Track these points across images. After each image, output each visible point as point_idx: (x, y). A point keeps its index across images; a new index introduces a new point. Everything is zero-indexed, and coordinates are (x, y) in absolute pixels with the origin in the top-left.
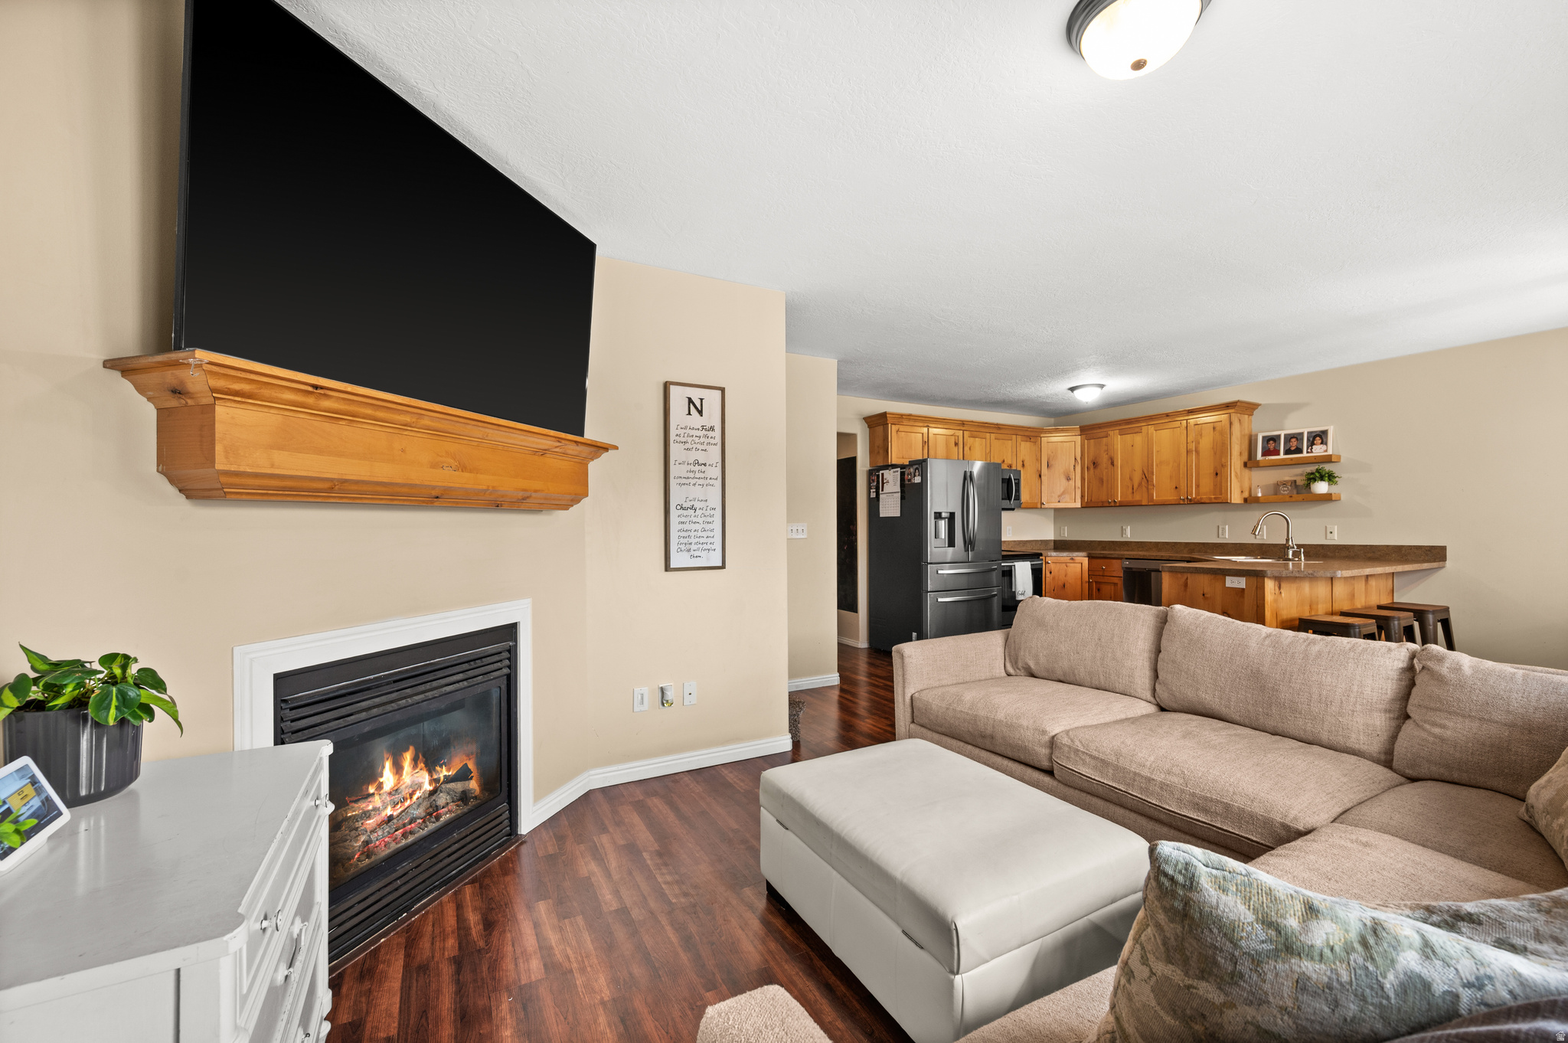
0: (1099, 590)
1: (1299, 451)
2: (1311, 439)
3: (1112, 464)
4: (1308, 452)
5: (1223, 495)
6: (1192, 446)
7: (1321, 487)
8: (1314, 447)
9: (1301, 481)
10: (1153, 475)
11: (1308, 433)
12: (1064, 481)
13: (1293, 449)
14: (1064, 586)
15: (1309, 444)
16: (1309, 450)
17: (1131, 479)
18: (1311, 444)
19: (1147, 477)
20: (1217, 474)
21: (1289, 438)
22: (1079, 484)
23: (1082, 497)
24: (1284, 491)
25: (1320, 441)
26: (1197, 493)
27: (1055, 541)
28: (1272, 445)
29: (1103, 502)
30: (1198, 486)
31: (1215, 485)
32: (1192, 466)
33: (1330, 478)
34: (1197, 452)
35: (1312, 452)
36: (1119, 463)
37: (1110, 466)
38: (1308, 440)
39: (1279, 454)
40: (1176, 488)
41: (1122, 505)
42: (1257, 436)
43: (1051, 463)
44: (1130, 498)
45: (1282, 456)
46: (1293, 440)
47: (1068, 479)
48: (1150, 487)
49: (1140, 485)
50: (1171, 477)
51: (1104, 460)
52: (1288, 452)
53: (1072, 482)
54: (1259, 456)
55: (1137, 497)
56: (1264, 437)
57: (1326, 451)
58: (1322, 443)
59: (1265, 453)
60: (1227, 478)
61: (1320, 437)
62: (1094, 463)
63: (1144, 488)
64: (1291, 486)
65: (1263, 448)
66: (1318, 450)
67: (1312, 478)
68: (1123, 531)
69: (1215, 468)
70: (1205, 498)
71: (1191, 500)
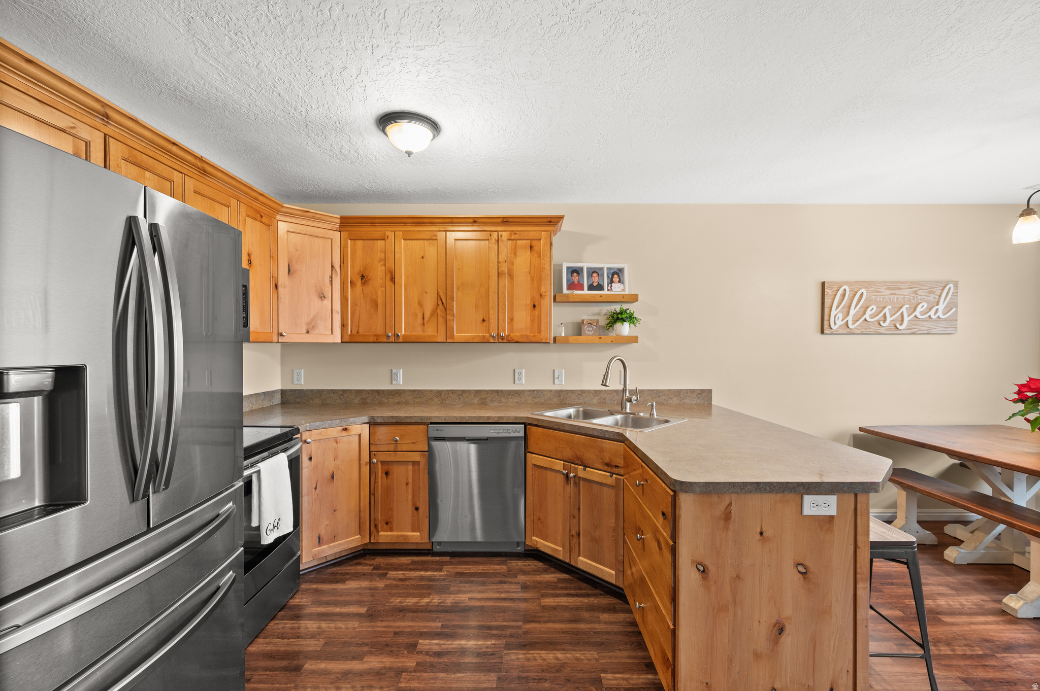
0: (387, 474)
1: (600, 287)
2: (610, 276)
3: (393, 279)
4: (608, 290)
5: (543, 333)
6: (505, 268)
7: (625, 329)
8: (613, 284)
9: (603, 321)
10: (454, 301)
11: (607, 269)
12: (316, 300)
13: (595, 284)
14: (332, 477)
15: (609, 281)
16: (609, 288)
17: (420, 304)
18: (611, 282)
19: (443, 304)
20: (534, 306)
21: (593, 272)
22: (337, 306)
23: (343, 326)
24: (589, 331)
25: (618, 279)
26: (511, 329)
27: (283, 392)
28: (575, 278)
29: (377, 336)
30: (511, 320)
31: (532, 320)
32: (504, 293)
33: (631, 318)
34: (511, 276)
35: (611, 290)
36: (402, 279)
37: (389, 283)
38: (608, 276)
39: (583, 289)
40: (484, 320)
41: (407, 341)
42: (561, 266)
43: (294, 267)
44: (418, 332)
45: (586, 291)
46: (595, 275)
47: (322, 297)
48: (448, 317)
49: (434, 313)
50: (477, 306)
51: (378, 274)
52: (591, 287)
53: (327, 302)
54: (565, 291)
55: (430, 331)
56: (568, 268)
57: (623, 290)
58: (619, 282)
59: (571, 286)
60: (548, 312)
61: (617, 274)
62: (363, 277)
63: (441, 320)
64: (596, 326)
65: (568, 280)
66: (617, 288)
67: (617, 318)
68: (392, 377)
69: (533, 298)
70: (516, 335)
71: (503, 338)
